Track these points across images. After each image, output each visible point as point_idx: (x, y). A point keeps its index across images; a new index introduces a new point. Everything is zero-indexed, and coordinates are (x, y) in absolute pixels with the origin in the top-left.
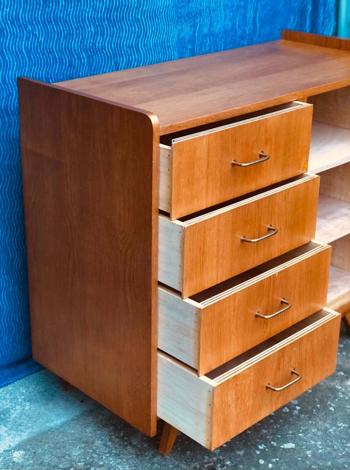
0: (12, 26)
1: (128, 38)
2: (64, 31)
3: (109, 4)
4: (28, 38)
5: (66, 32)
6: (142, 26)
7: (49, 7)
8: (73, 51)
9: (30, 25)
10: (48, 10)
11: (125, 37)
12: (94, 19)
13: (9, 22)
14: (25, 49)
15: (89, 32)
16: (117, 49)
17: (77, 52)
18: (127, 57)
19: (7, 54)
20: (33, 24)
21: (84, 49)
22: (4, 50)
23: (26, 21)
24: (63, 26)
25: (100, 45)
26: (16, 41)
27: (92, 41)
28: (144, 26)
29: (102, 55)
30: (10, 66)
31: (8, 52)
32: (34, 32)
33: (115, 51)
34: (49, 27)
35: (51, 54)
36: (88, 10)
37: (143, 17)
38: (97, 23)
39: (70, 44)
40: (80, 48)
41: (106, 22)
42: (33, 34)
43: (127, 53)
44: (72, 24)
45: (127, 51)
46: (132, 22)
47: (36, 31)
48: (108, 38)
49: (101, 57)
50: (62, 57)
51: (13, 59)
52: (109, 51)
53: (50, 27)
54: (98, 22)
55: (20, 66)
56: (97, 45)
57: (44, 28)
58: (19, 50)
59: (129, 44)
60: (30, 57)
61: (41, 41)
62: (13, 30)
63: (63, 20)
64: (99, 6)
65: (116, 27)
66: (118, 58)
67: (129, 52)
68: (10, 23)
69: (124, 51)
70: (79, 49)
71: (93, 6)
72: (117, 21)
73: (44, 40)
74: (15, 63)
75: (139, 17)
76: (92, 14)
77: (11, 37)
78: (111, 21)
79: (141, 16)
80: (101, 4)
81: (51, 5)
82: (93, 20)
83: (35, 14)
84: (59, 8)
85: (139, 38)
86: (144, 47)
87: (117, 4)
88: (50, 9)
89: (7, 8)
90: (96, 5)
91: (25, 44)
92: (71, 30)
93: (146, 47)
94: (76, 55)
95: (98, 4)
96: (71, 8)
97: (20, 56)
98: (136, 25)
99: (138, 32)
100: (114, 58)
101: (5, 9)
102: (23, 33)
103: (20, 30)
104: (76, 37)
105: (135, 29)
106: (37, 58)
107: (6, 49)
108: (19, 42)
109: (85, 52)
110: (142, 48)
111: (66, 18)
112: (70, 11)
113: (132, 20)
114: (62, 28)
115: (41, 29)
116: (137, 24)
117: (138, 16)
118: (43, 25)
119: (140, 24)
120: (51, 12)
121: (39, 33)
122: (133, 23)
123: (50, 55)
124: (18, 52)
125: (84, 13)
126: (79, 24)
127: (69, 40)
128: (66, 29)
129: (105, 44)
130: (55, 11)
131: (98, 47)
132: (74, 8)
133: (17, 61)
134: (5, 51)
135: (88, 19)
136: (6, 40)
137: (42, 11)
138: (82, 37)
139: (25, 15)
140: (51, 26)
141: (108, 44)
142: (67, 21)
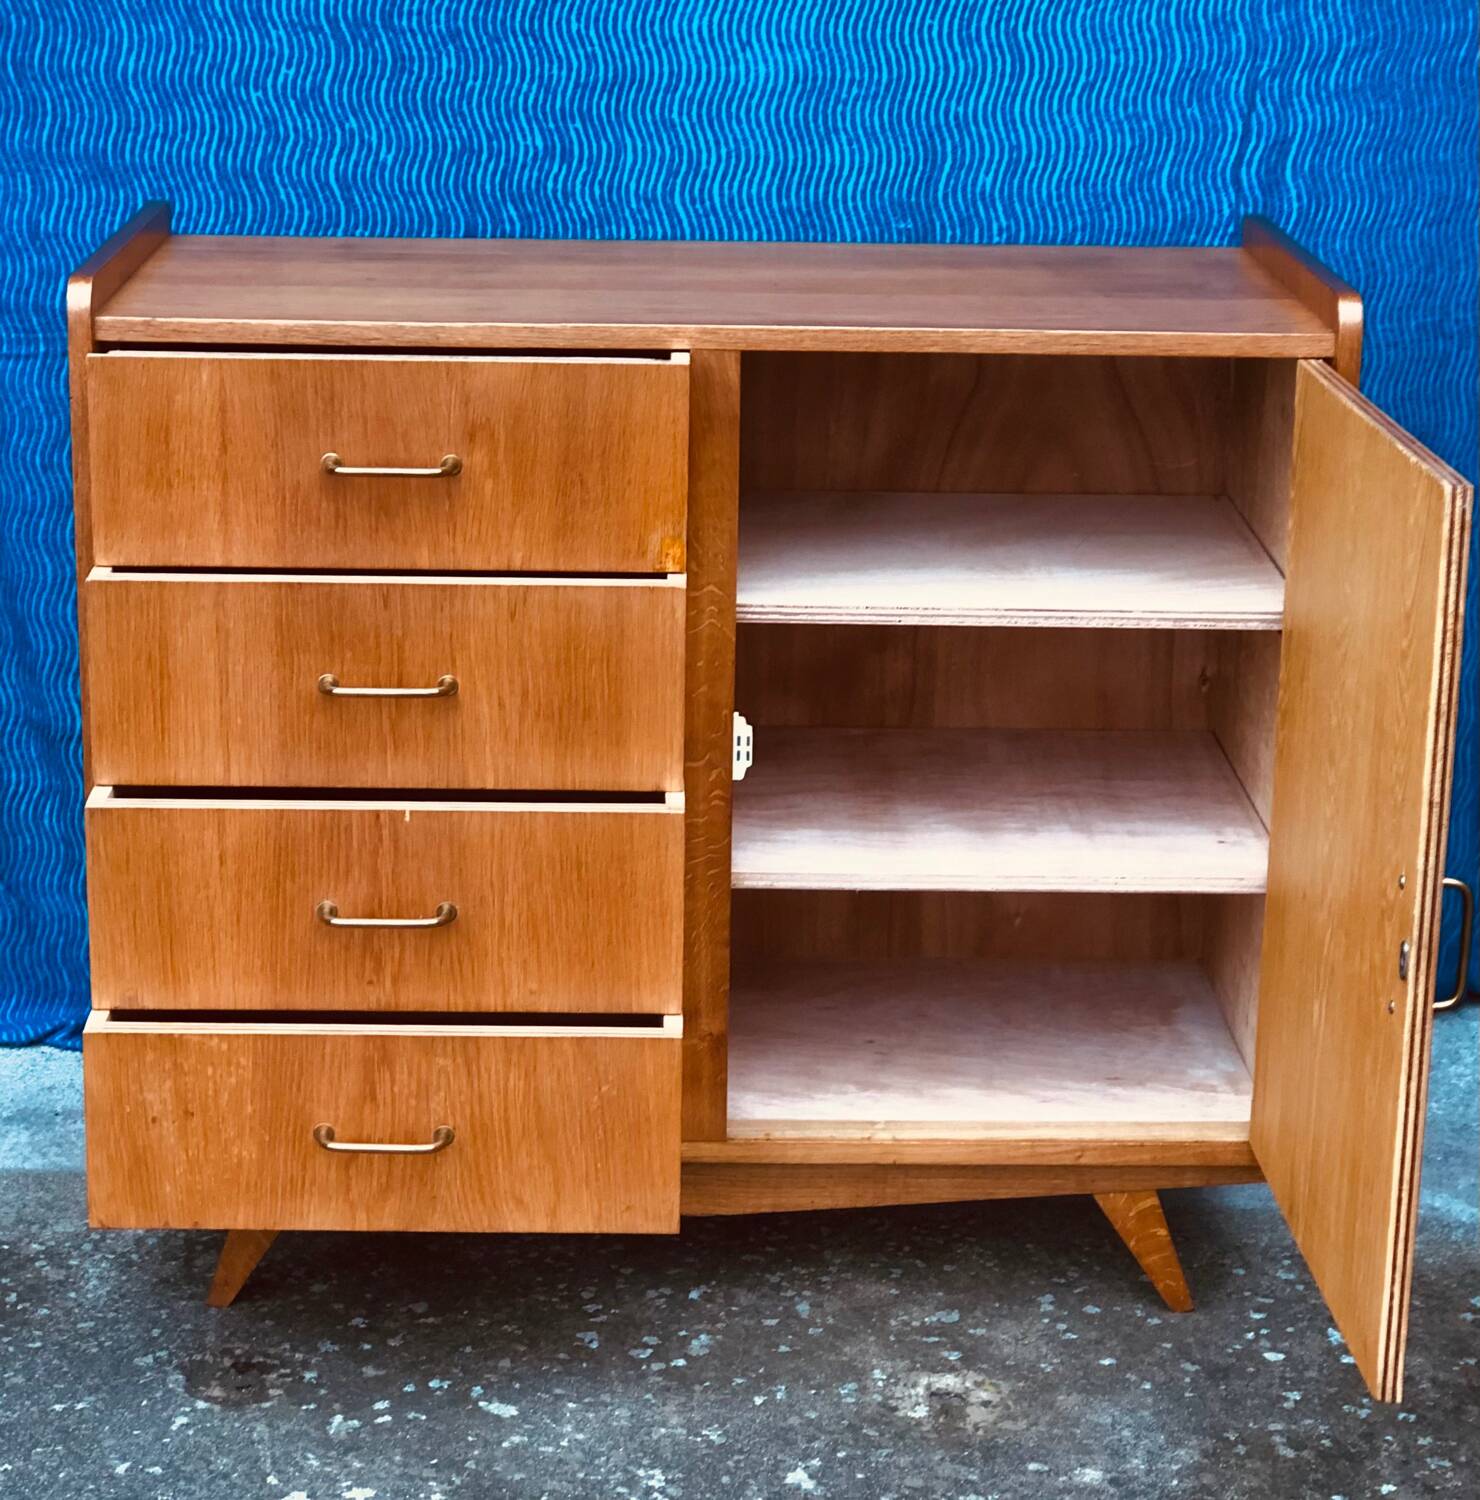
0: (300, 113)
1: (641, 172)
2: (453, 140)
3: (588, 75)
4: (346, 149)
5: (458, 143)
6: (683, 143)
7: (411, 73)
8: (480, 198)
9: (355, 115)
10: (409, 81)
11: (632, 171)
12: (544, 114)
13: (292, 104)
14: (337, 179)
15: (526, 148)
16: (611, 200)
17: (490, 200)
18: (641, 227)
19: (285, 186)
20: (363, 114)
21: (512, 195)
22: (275, 174)
23: (342, 105)
24: (450, 127)
25: (560, 186)
26: (311, 154)
27: (535, 174)
28: (688, 142)
29: (567, 215)
30: (291, 217)
31: (286, 180)
32: (366, 136)
33: (604, 205)
34: (408, 125)
35: (415, 201)
36: (525, 87)
37: (685, 118)
38: (552, 125)
39: (470, 178)
40: (502, 190)
41: (579, 125)
42: (362, 141)
43: (638, 217)
44: (478, 122)
45: (640, 211)
46: (652, 129)
47: (370, 133)
48: (584, 168)
49: (563, 220)
50: (446, 209)
51: (299, 200)
52: (585, 204)
53: (414, 127)
54: (555, 121)
55: (320, 221)
56: (550, 185)
57: (396, 129)
58: (318, 177)
59: (645, 193)
60: (353, 200)
61: (385, 159)
62: (305, 126)
63: (452, 109)
64: (559, 79)
65: (607, 140)
66: (614, 227)
67: (646, 215)
68: (297, 105)
69: (631, 210)
70: (498, 194)
71: (541, 77)
72: (609, 121)
73: (395, 159)
74: (307, 213)
75: (675, 115)
76: (536, 99)
77: (296, 144)
78: (591, 120)
79: (680, 114)
80: (564, 73)
81: (416, 69)
82: (540, 116)
83: (369, 89)
84: (439, 78)
85: (676, 178)
86: (693, 202)
87: (611, 75)
88: (414, 78)
89: (289, 67)
90: (551, 77)
91: (338, 164)
92: (475, 140)
93: (698, 206)
94: (489, 208)
95: (555, 72)
96: (475, 79)
97: (320, 196)
98: (664, 136)
99: (672, 160)
100: (601, 227)
101: (283, 69)
102: (334, 135)
103: (323, 126)
104: (489, 160)
105: (663, 150)
106: (373, 206)
107: (280, 172)
108: (319, 158)
109: (513, 202)
110: (684, 204)
111: (460, 106)
112: (472, 89)
113: (655, 123)
114: (447, 132)
115: (388, 130)
116: (669, 136)
117: (671, 111)
118: (393, 119)
119: (677, 137)
120: (416, 86)
121: (380, 137)
122: (657, 130)
123: (412, 203)
124: (316, 185)
125: (513, 94)
126: (497, 124)
127: (468, 164)
128: (460, 132)
129: (574, 186)
130: (426, 85)
131: (555, 191)
132: (485, 79)
133: (310, 207)
134: (277, 180)
135: (525, 110)
136: (283, 149)
137: (390, 81)
138: (507, 160)
139: (340, 89)
140: (416, 122)
141: (583, 183)
142: (462, 114)
